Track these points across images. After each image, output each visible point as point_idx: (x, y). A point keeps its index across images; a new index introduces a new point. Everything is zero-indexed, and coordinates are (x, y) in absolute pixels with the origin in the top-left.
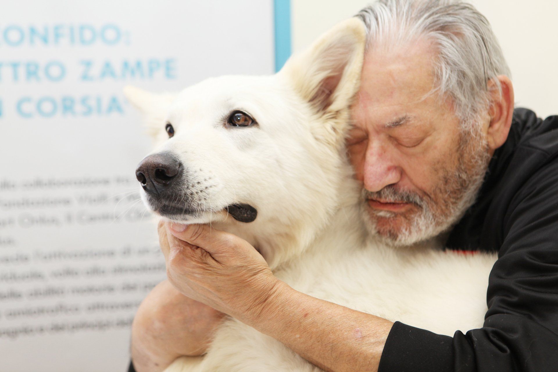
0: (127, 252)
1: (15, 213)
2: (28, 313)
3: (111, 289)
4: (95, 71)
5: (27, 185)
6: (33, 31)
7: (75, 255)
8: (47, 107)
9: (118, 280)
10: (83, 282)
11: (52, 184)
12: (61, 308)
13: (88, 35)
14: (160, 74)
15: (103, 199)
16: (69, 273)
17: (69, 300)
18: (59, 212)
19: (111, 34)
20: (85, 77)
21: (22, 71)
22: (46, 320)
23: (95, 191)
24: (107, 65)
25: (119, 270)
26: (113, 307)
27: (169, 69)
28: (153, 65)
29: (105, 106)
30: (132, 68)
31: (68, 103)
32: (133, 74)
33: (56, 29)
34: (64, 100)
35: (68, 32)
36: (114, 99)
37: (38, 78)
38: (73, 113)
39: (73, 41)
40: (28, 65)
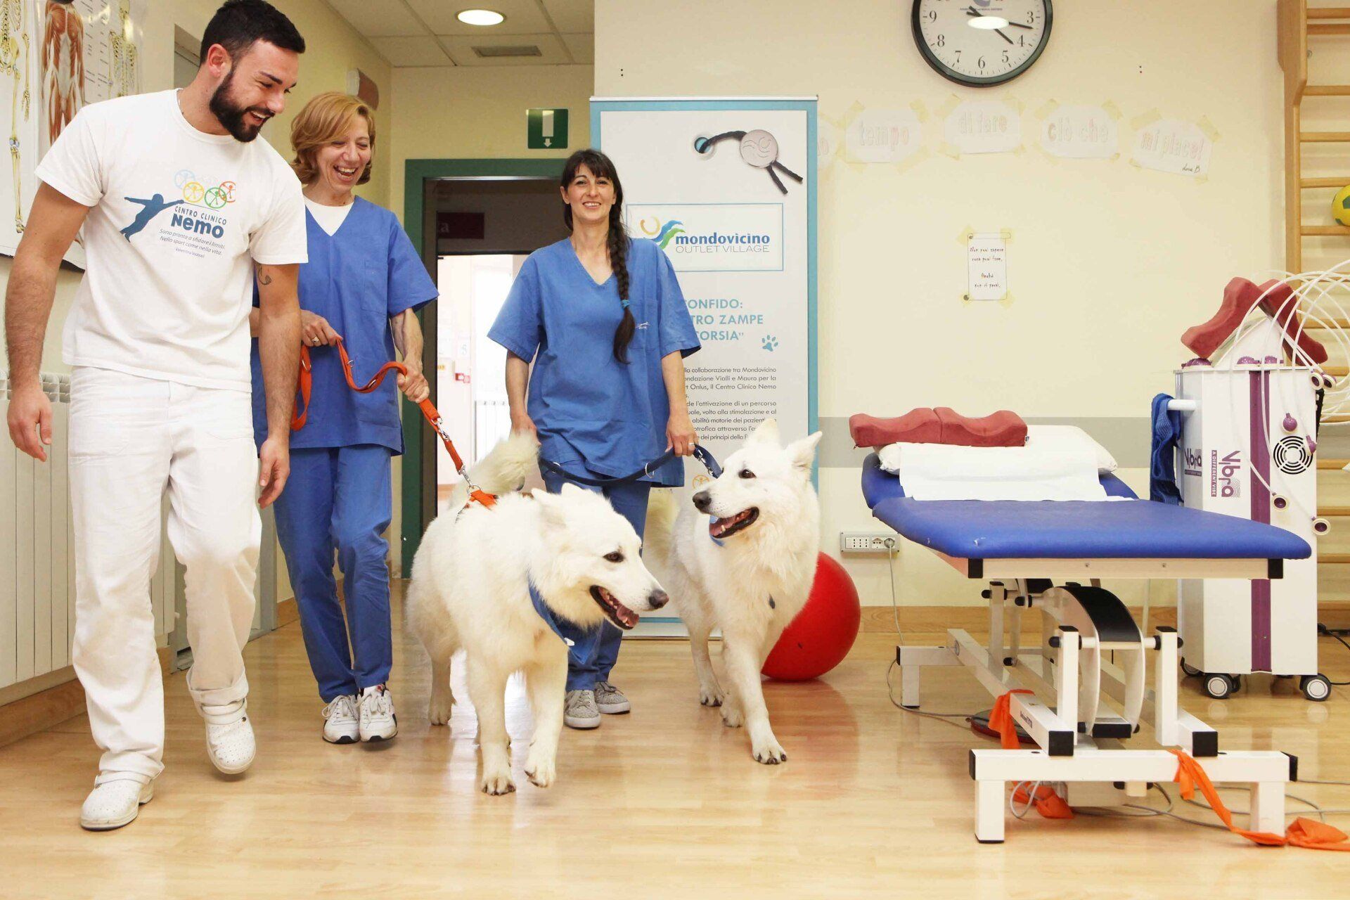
0: (737, 404)
3: (729, 421)
4: (727, 320)
5: (694, 371)
6: (700, 301)
7: (713, 404)
9: (732, 417)
10: (717, 417)
11: (705, 370)
12: (707, 428)
13: (724, 304)
14: (755, 322)
15: (727, 378)
16: (711, 412)
17: (711, 425)
18: (708, 383)
19: (734, 304)
20: (721, 323)
23: (724, 375)
24: (732, 317)
25: (733, 412)
26: (730, 429)
27: (759, 319)
28: (753, 318)
29: (730, 336)
30: (742, 319)
31: (714, 334)
32: (743, 322)
33: (711, 301)
34: (712, 332)
35: (715, 302)
36: (734, 333)
37: (702, 323)
38: (716, 339)
39: (717, 307)
40: (698, 317)
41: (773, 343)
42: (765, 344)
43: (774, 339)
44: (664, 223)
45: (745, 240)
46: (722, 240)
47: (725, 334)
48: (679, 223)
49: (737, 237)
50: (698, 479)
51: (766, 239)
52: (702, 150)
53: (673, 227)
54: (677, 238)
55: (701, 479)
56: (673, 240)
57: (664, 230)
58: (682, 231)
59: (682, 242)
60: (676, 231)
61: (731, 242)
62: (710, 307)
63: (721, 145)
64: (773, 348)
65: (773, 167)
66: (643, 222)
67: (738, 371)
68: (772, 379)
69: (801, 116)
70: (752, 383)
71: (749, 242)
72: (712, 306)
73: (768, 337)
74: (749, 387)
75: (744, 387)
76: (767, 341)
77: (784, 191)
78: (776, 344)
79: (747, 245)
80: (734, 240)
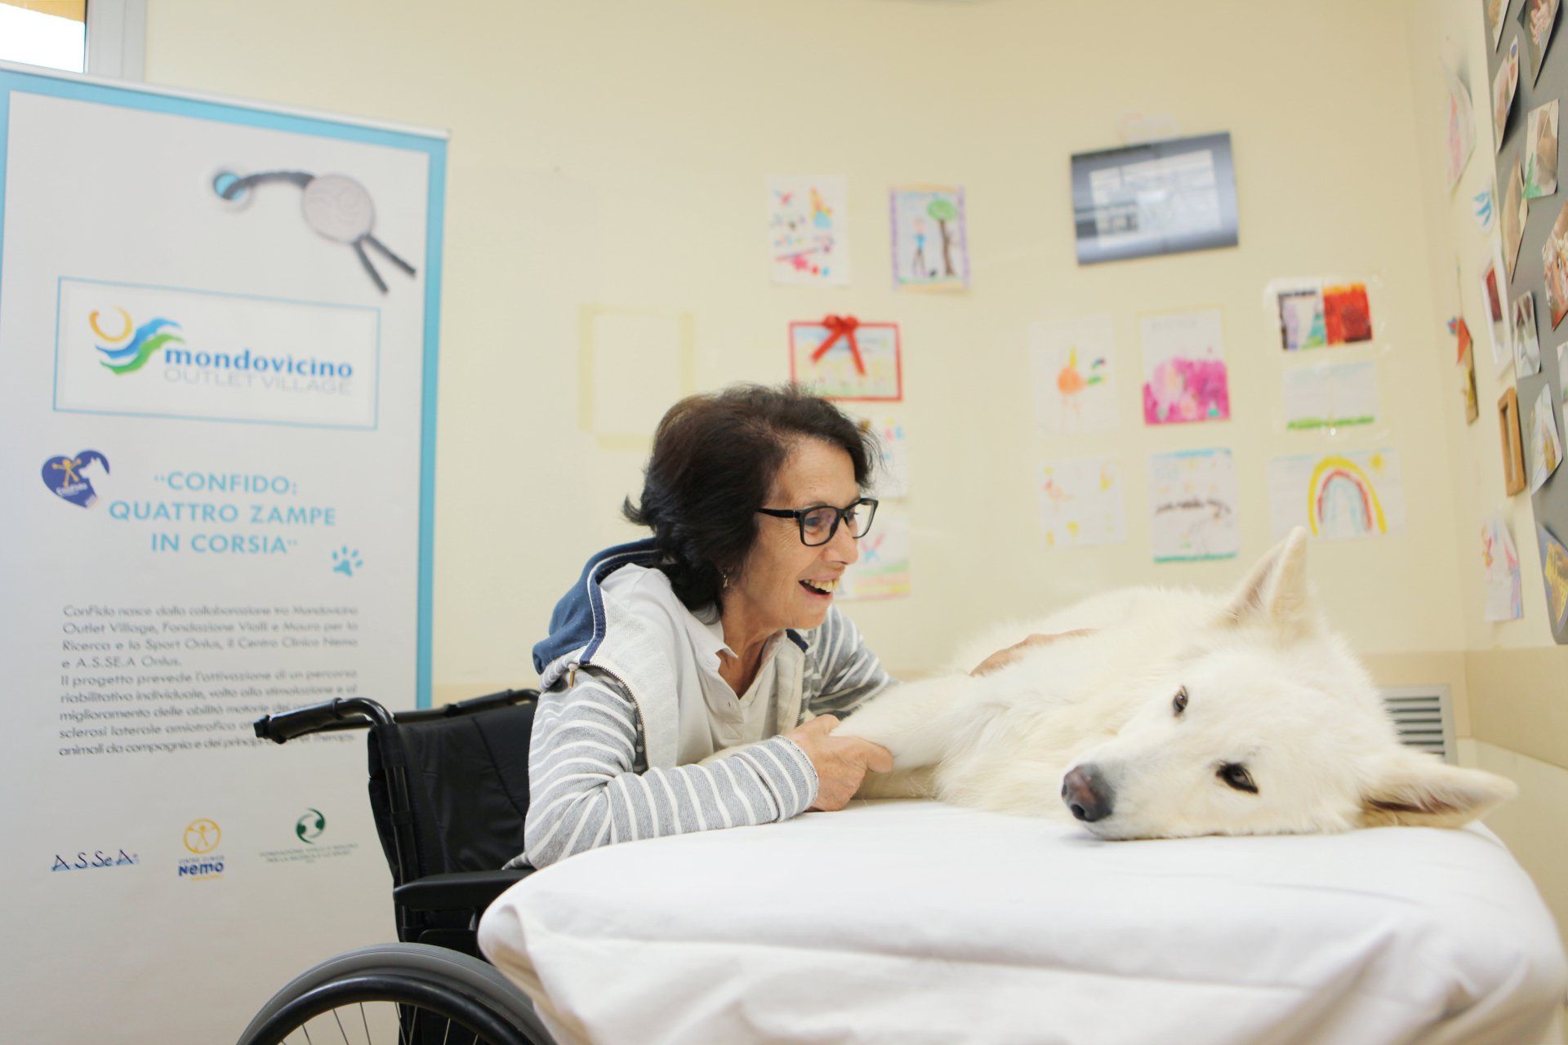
0: (281, 675)
1: (182, 636)
2: (187, 729)
3: (264, 709)
4: (264, 515)
5: (195, 612)
6: (212, 478)
7: (233, 677)
8: (218, 544)
10: (240, 701)
11: (216, 611)
12: (217, 725)
13: (260, 484)
14: (320, 521)
15: (262, 627)
16: (227, 692)
17: (226, 718)
18: (222, 637)
19: (280, 485)
20: (255, 520)
21: (199, 512)
22: (203, 736)
23: (255, 620)
24: (276, 510)
25: (274, 691)
27: (328, 516)
28: (315, 513)
29: (270, 545)
30: (297, 515)
31: (238, 541)
32: (297, 520)
33: (233, 478)
34: (234, 539)
35: (242, 481)
36: (279, 540)
37: (212, 519)
38: (241, 550)
39: (246, 489)
40: (205, 507)
41: (353, 562)
42: (338, 563)
43: (355, 554)
44: (140, 321)
45: (307, 368)
46: (261, 364)
47: (260, 542)
48: (174, 324)
49: (290, 365)
50: (197, 827)
51: (345, 371)
52: (228, 194)
53: (162, 331)
54: (168, 354)
55: (203, 828)
56: (158, 356)
57: (141, 335)
58: (178, 339)
59: (178, 360)
60: (165, 338)
61: (277, 368)
62: (232, 488)
63: (265, 192)
64: (353, 568)
65: (364, 243)
66: (94, 316)
67: (285, 611)
68: (351, 627)
69: (419, 162)
70: (311, 635)
71: (313, 371)
72: (236, 488)
73: (345, 551)
74: (305, 643)
75: (295, 643)
76: (341, 558)
77: (383, 287)
78: (359, 564)
79: (308, 378)
80: (285, 368)
